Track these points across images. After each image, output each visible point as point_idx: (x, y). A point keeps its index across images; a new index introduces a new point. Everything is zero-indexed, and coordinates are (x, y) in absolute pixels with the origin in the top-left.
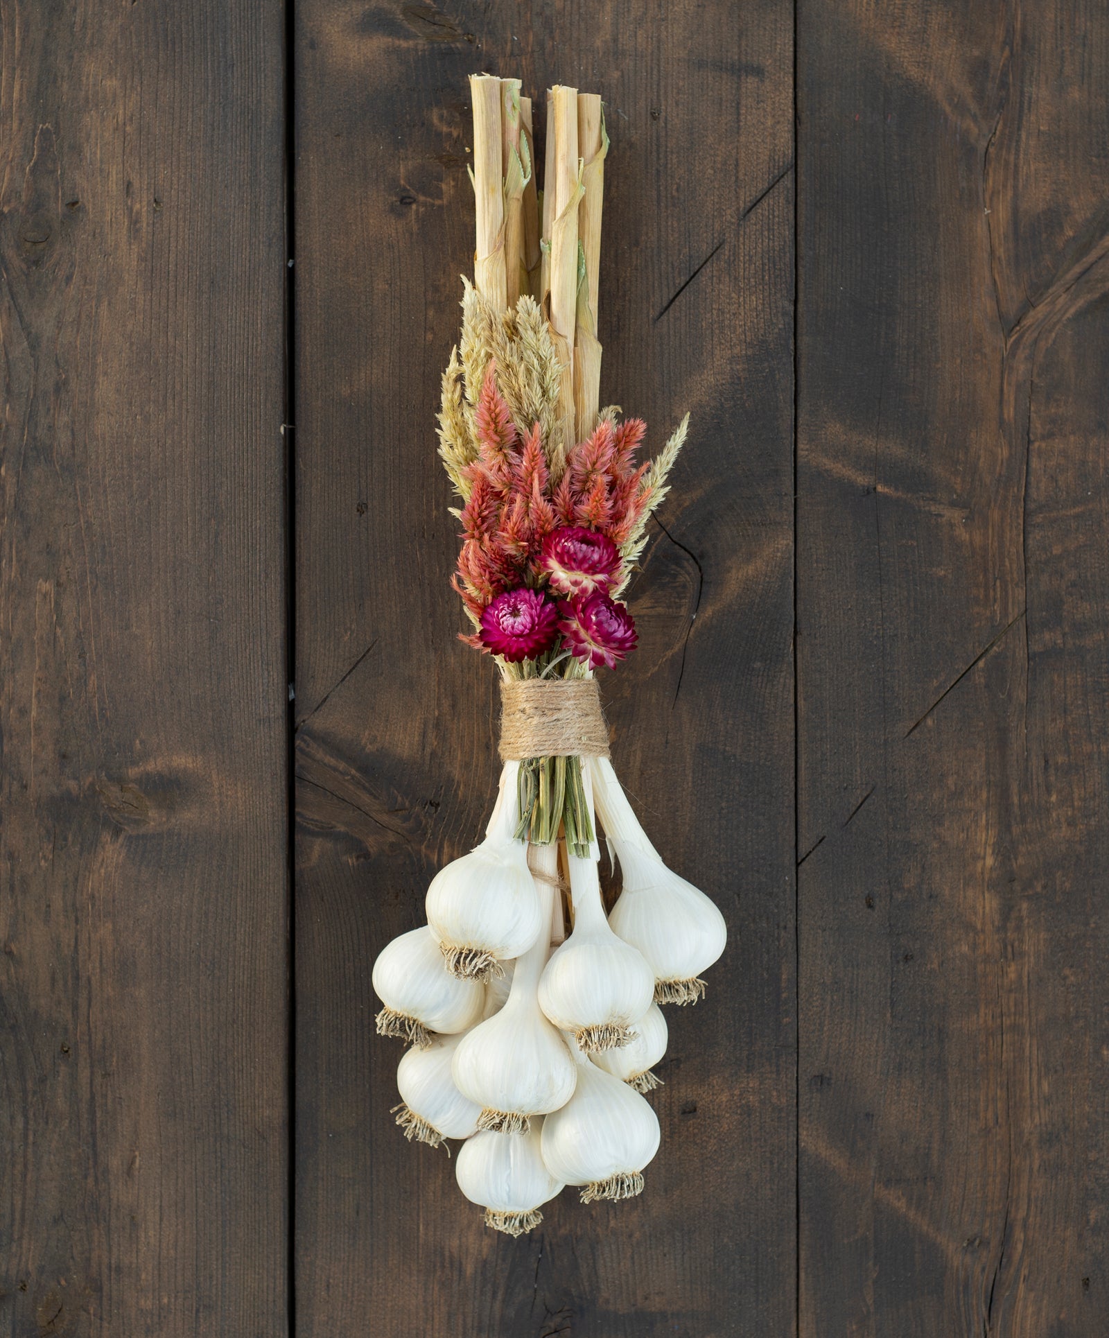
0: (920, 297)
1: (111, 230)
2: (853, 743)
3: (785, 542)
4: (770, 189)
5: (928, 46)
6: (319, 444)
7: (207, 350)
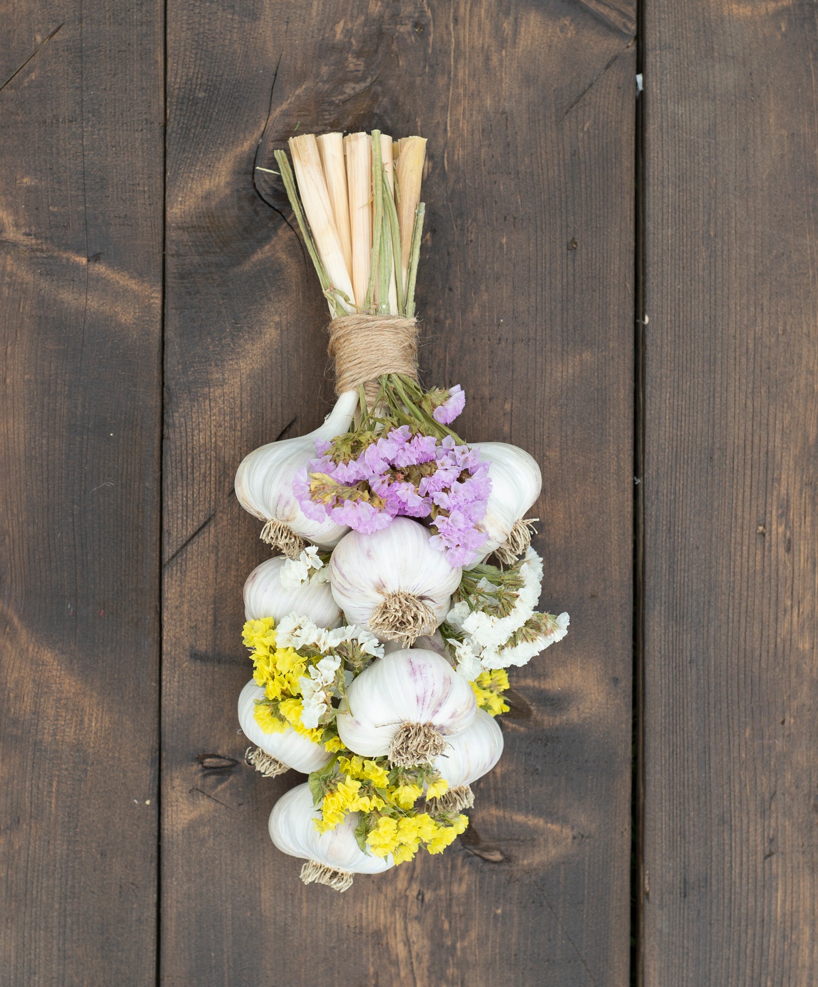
0: (44, 442)
1: (805, 507)
2: (112, 20)
3: (175, 211)
4: (186, 545)
5: (34, 681)
6: (612, 306)
7: (717, 395)
